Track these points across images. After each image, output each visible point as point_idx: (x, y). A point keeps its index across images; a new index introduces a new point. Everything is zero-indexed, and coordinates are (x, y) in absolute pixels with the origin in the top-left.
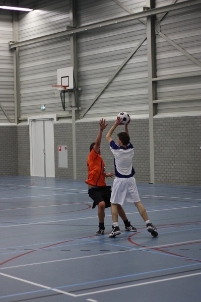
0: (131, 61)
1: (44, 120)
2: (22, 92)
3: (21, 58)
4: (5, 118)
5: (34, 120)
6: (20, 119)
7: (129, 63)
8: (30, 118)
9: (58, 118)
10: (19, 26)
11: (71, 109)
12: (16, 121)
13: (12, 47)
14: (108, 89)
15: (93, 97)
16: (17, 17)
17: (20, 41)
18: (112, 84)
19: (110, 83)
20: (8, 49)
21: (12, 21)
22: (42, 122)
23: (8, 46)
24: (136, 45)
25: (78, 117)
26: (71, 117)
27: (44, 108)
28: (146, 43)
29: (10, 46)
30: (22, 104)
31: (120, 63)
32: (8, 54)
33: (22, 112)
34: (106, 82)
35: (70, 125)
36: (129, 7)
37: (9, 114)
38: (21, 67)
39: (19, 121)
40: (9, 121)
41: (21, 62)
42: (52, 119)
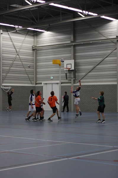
0: (106, 59)
1: (52, 84)
2: (38, 70)
3: (38, 54)
4: (29, 82)
5: (46, 84)
6: (36, 83)
7: (105, 59)
8: (43, 82)
9: (62, 83)
10: (37, 38)
11: (71, 79)
12: (35, 84)
13: (34, 48)
14: (93, 71)
15: (84, 74)
16: (36, 34)
17: (37, 46)
18: (95, 68)
19: (94, 68)
20: (32, 49)
21: (34, 36)
22: (51, 85)
23: (31, 47)
24: (109, 52)
25: (74, 83)
26: (71, 83)
27: (52, 78)
28: (115, 51)
29: (33, 48)
30: (38, 76)
31: (100, 59)
32: (31, 51)
33: (37, 80)
34: (92, 67)
35: (70, 86)
36: (106, 35)
37: (31, 80)
38: (38, 58)
39: (36, 84)
40: (32, 84)
41: (37, 55)
42: (57, 83)
